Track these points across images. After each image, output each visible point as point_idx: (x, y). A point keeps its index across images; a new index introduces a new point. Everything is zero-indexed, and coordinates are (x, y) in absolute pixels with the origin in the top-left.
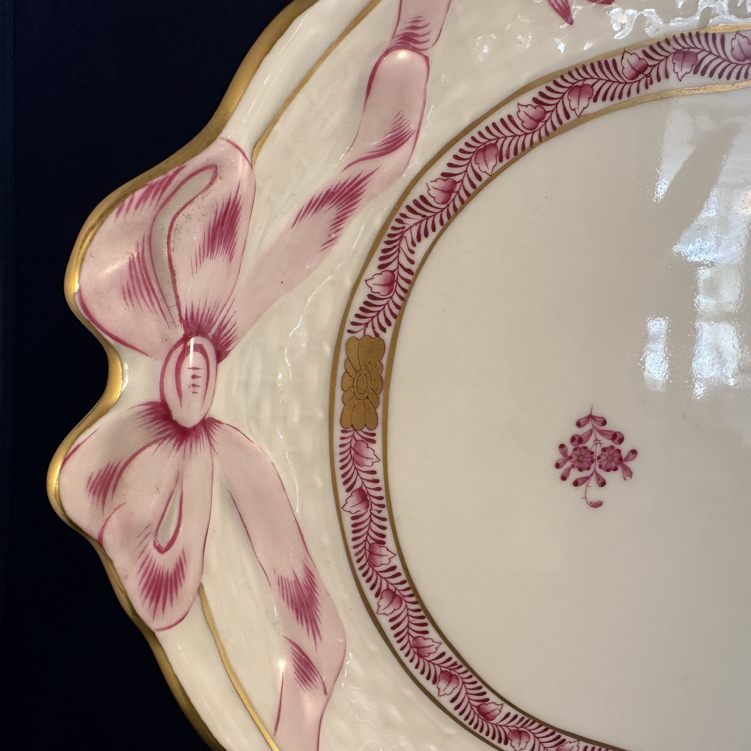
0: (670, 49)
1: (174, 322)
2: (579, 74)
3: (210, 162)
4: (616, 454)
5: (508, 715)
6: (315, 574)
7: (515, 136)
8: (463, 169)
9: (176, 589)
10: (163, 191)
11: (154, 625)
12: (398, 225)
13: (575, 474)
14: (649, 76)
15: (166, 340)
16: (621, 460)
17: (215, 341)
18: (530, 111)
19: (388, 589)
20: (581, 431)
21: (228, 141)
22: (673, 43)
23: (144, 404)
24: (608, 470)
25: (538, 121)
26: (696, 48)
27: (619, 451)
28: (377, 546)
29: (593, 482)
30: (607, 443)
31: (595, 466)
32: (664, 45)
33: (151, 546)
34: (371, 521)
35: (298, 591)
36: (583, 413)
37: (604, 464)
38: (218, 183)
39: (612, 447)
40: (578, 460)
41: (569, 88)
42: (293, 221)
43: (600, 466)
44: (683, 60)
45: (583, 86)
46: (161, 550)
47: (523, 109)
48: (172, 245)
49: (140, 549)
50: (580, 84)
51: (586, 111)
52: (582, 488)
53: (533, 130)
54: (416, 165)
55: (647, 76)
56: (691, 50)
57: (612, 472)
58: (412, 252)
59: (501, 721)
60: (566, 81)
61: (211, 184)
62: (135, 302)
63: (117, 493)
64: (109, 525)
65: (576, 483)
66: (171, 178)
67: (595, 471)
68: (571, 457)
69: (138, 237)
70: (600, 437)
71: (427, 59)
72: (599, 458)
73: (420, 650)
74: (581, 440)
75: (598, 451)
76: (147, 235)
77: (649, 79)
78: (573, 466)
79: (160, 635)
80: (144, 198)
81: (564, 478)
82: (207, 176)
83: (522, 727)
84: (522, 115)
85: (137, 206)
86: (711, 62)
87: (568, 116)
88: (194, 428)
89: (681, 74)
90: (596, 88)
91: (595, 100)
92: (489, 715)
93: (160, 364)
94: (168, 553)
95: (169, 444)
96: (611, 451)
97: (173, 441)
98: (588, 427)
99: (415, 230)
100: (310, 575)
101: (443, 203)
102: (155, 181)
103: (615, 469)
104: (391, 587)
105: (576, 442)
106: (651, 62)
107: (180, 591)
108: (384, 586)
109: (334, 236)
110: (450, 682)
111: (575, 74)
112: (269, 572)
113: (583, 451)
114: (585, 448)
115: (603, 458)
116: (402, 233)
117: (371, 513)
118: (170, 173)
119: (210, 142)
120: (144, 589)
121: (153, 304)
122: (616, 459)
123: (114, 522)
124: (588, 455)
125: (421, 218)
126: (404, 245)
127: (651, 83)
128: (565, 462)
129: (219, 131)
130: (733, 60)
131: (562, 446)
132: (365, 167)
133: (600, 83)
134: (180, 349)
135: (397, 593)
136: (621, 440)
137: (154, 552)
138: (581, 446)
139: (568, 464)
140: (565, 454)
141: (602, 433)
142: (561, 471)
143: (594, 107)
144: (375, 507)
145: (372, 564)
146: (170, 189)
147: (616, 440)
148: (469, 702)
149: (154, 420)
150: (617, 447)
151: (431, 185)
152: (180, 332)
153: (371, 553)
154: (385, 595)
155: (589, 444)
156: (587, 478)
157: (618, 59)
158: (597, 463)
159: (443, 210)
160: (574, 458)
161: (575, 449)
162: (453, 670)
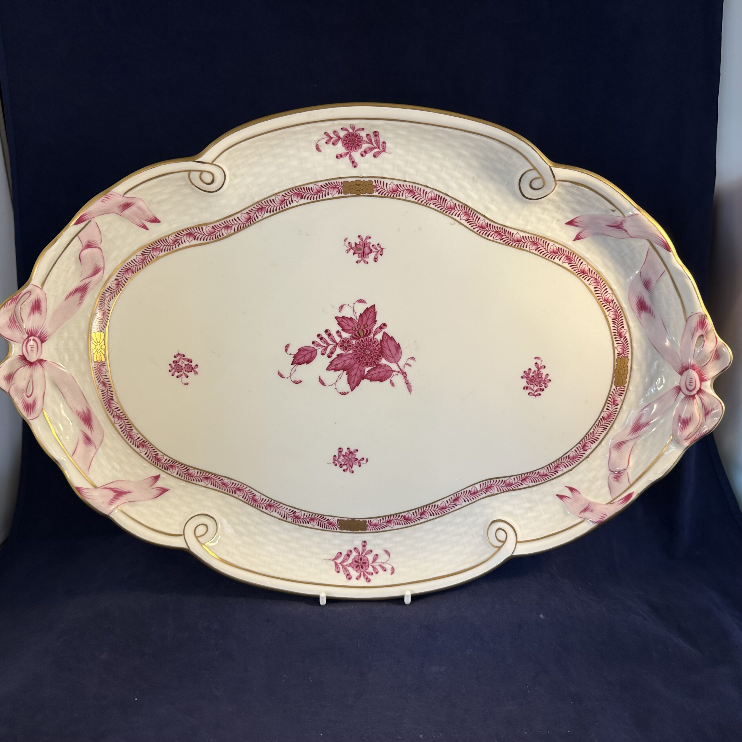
0: (184, 233)
1: (24, 333)
2: (155, 244)
3: (28, 291)
4: (190, 366)
5: (166, 460)
6: (90, 410)
7: (137, 265)
8: (122, 277)
9: (34, 408)
10: (17, 299)
11: (28, 418)
12: (103, 296)
13: (177, 374)
14: (179, 242)
15: (22, 338)
16: (192, 368)
17: (40, 337)
18: (141, 257)
19: (117, 415)
20: (176, 359)
21: (33, 285)
22: (185, 231)
23: (18, 356)
24: (188, 372)
25: (143, 260)
26: (193, 232)
27: (191, 365)
28: (111, 400)
29: (184, 376)
30: (186, 363)
31: (183, 371)
32: (182, 232)
33: (25, 395)
34: (108, 392)
35: (84, 415)
36: (177, 353)
37: (187, 370)
38: (32, 296)
39: (188, 364)
40: (177, 369)
41: (152, 249)
42: (65, 299)
43: (185, 371)
44: (190, 236)
45: (157, 247)
46: (28, 397)
47: (138, 257)
48: (21, 313)
49: (22, 396)
50: (156, 247)
51: (159, 255)
52: (180, 378)
53: (142, 263)
54: (106, 277)
55: (178, 243)
56: (192, 233)
57: (190, 373)
58: (109, 304)
59: (165, 461)
60: (151, 247)
61: (30, 296)
62: (12, 329)
63: (13, 381)
64: (11, 389)
65: (177, 377)
66: (18, 296)
67: (183, 372)
68: (174, 368)
69: (11, 312)
70: (183, 361)
71: (99, 248)
72: (184, 368)
73: (131, 436)
74: (176, 362)
75: (184, 366)
76: (14, 311)
77: (179, 244)
78: (175, 371)
79: (30, 421)
80: (11, 302)
81: (173, 375)
82: (28, 294)
83: (172, 464)
84: (138, 259)
85: (9, 305)
86: (199, 236)
87: (153, 258)
88: (34, 362)
89: (189, 241)
90: (161, 248)
91: (162, 252)
92: (159, 460)
93: (21, 345)
94: (30, 398)
95: (27, 367)
96: (188, 366)
97: (28, 366)
98: (178, 357)
99: (109, 297)
100: (89, 411)
101: (117, 288)
102: (14, 297)
103: (191, 371)
104: (118, 414)
105: (175, 363)
106: (178, 238)
107: (35, 409)
108: (115, 414)
109: (81, 302)
110: (143, 447)
111: (153, 244)
112: (73, 409)
113: (178, 366)
114: (179, 365)
115: (186, 368)
116: (105, 298)
117: (107, 390)
118: (18, 295)
119: (27, 286)
120: (23, 408)
121: (18, 329)
122: (191, 368)
123: (12, 388)
124: (180, 367)
125: (110, 293)
126: (106, 302)
127: (180, 244)
128: (172, 370)
129: (30, 282)
130: (207, 234)
131: (170, 364)
132: (87, 281)
133: (162, 246)
134: (27, 340)
135: (120, 416)
136: (191, 362)
137: (26, 397)
138: (177, 364)
139: (174, 370)
140: (172, 367)
141: (184, 359)
142: (171, 373)
143: (162, 254)
144: (108, 387)
145: (110, 406)
146: (18, 299)
147: (190, 362)
148: (151, 455)
149: (22, 360)
150: (190, 364)
151: (112, 283)
152: (27, 336)
153: (109, 403)
154: (116, 417)
155: (180, 363)
156: (181, 375)
157: (167, 238)
158: (184, 370)
159: (117, 290)
160: (175, 368)
161: (175, 365)
162: (144, 443)
